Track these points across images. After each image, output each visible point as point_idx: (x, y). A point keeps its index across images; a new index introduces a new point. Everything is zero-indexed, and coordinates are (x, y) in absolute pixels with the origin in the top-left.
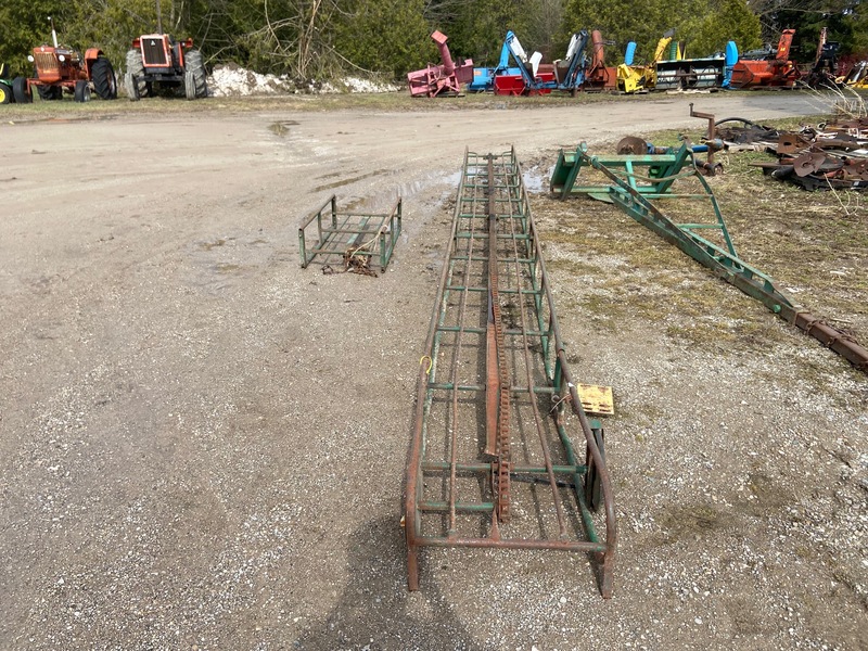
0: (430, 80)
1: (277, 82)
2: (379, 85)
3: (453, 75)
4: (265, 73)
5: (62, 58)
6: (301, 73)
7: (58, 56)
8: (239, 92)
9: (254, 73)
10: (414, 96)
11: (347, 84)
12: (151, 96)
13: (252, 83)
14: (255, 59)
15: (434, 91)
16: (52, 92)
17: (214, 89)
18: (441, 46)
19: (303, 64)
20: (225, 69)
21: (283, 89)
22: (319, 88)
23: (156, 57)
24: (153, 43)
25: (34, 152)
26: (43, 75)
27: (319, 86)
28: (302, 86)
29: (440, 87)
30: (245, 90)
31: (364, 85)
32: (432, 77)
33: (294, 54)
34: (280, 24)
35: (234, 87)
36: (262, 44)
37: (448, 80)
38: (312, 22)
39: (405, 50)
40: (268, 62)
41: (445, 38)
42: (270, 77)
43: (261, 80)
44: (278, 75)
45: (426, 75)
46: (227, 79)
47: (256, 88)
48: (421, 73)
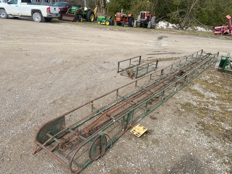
0: (222, 30)
1: (175, 26)
2: (207, 30)
3: (231, 29)
4: (172, 24)
5: (122, 16)
6: (183, 24)
7: (121, 15)
8: (163, 28)
9: (169, 23)
10: (215, 34)
11: (196, 28)
12: (141, 27)
13: (168, 25)
14: (171, 20)
15: (222, 33)
16: (119, 24)
17: (157, 27)
18: (229, 19)
19: (184, 22)
20: (162, 22)
21: (176, 28)
22: (187, 29)
23: (143, 17)
24: (143, 14)
25: (99, 36)
26: (117, 19)
27: (187, 28)
28: (182, 28)
29: (225, 32)
30: (165, 27)
31: (201, 29)
32: (223, 29)
33: (183, 19)
34: (181, 10)
35: (163, 26)
36: (174, 16)
37: (228, 30)
38: (190, 10)
39: (223, 21)
40: (175, 21)
41: (230, 17)
42: (174, 25)
43: (170, 25)
44: (176, 24)
45: (221, 28)
46: (162, 24)
47: (168, 27)
48: (220, 27)
